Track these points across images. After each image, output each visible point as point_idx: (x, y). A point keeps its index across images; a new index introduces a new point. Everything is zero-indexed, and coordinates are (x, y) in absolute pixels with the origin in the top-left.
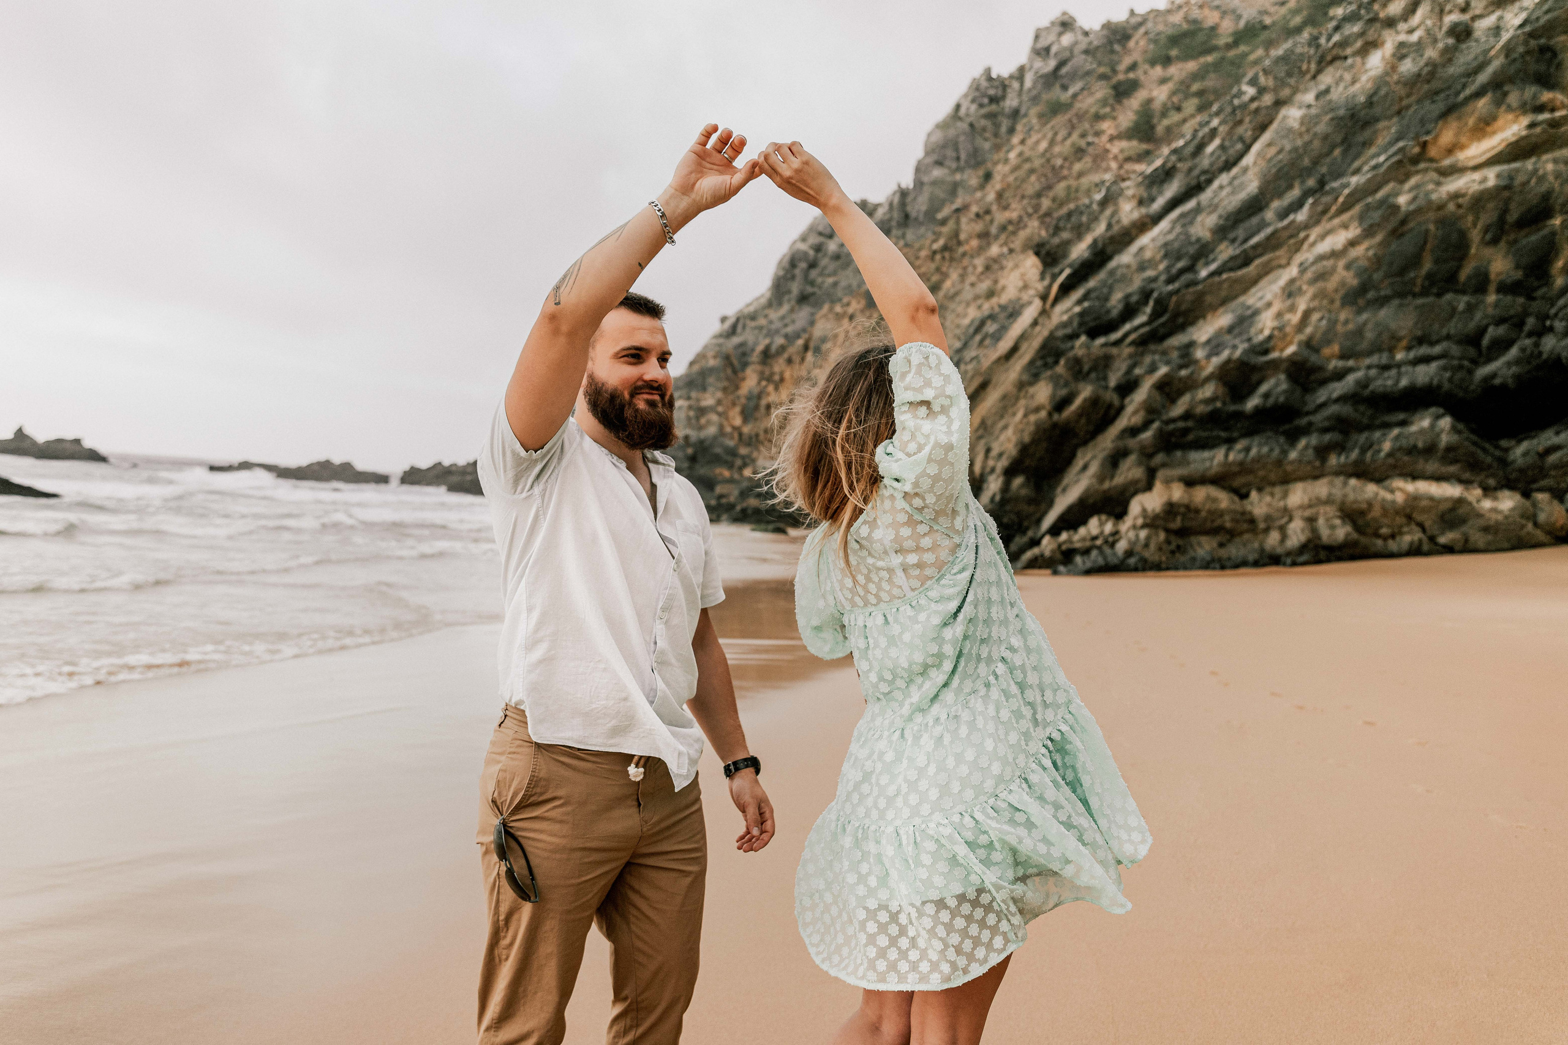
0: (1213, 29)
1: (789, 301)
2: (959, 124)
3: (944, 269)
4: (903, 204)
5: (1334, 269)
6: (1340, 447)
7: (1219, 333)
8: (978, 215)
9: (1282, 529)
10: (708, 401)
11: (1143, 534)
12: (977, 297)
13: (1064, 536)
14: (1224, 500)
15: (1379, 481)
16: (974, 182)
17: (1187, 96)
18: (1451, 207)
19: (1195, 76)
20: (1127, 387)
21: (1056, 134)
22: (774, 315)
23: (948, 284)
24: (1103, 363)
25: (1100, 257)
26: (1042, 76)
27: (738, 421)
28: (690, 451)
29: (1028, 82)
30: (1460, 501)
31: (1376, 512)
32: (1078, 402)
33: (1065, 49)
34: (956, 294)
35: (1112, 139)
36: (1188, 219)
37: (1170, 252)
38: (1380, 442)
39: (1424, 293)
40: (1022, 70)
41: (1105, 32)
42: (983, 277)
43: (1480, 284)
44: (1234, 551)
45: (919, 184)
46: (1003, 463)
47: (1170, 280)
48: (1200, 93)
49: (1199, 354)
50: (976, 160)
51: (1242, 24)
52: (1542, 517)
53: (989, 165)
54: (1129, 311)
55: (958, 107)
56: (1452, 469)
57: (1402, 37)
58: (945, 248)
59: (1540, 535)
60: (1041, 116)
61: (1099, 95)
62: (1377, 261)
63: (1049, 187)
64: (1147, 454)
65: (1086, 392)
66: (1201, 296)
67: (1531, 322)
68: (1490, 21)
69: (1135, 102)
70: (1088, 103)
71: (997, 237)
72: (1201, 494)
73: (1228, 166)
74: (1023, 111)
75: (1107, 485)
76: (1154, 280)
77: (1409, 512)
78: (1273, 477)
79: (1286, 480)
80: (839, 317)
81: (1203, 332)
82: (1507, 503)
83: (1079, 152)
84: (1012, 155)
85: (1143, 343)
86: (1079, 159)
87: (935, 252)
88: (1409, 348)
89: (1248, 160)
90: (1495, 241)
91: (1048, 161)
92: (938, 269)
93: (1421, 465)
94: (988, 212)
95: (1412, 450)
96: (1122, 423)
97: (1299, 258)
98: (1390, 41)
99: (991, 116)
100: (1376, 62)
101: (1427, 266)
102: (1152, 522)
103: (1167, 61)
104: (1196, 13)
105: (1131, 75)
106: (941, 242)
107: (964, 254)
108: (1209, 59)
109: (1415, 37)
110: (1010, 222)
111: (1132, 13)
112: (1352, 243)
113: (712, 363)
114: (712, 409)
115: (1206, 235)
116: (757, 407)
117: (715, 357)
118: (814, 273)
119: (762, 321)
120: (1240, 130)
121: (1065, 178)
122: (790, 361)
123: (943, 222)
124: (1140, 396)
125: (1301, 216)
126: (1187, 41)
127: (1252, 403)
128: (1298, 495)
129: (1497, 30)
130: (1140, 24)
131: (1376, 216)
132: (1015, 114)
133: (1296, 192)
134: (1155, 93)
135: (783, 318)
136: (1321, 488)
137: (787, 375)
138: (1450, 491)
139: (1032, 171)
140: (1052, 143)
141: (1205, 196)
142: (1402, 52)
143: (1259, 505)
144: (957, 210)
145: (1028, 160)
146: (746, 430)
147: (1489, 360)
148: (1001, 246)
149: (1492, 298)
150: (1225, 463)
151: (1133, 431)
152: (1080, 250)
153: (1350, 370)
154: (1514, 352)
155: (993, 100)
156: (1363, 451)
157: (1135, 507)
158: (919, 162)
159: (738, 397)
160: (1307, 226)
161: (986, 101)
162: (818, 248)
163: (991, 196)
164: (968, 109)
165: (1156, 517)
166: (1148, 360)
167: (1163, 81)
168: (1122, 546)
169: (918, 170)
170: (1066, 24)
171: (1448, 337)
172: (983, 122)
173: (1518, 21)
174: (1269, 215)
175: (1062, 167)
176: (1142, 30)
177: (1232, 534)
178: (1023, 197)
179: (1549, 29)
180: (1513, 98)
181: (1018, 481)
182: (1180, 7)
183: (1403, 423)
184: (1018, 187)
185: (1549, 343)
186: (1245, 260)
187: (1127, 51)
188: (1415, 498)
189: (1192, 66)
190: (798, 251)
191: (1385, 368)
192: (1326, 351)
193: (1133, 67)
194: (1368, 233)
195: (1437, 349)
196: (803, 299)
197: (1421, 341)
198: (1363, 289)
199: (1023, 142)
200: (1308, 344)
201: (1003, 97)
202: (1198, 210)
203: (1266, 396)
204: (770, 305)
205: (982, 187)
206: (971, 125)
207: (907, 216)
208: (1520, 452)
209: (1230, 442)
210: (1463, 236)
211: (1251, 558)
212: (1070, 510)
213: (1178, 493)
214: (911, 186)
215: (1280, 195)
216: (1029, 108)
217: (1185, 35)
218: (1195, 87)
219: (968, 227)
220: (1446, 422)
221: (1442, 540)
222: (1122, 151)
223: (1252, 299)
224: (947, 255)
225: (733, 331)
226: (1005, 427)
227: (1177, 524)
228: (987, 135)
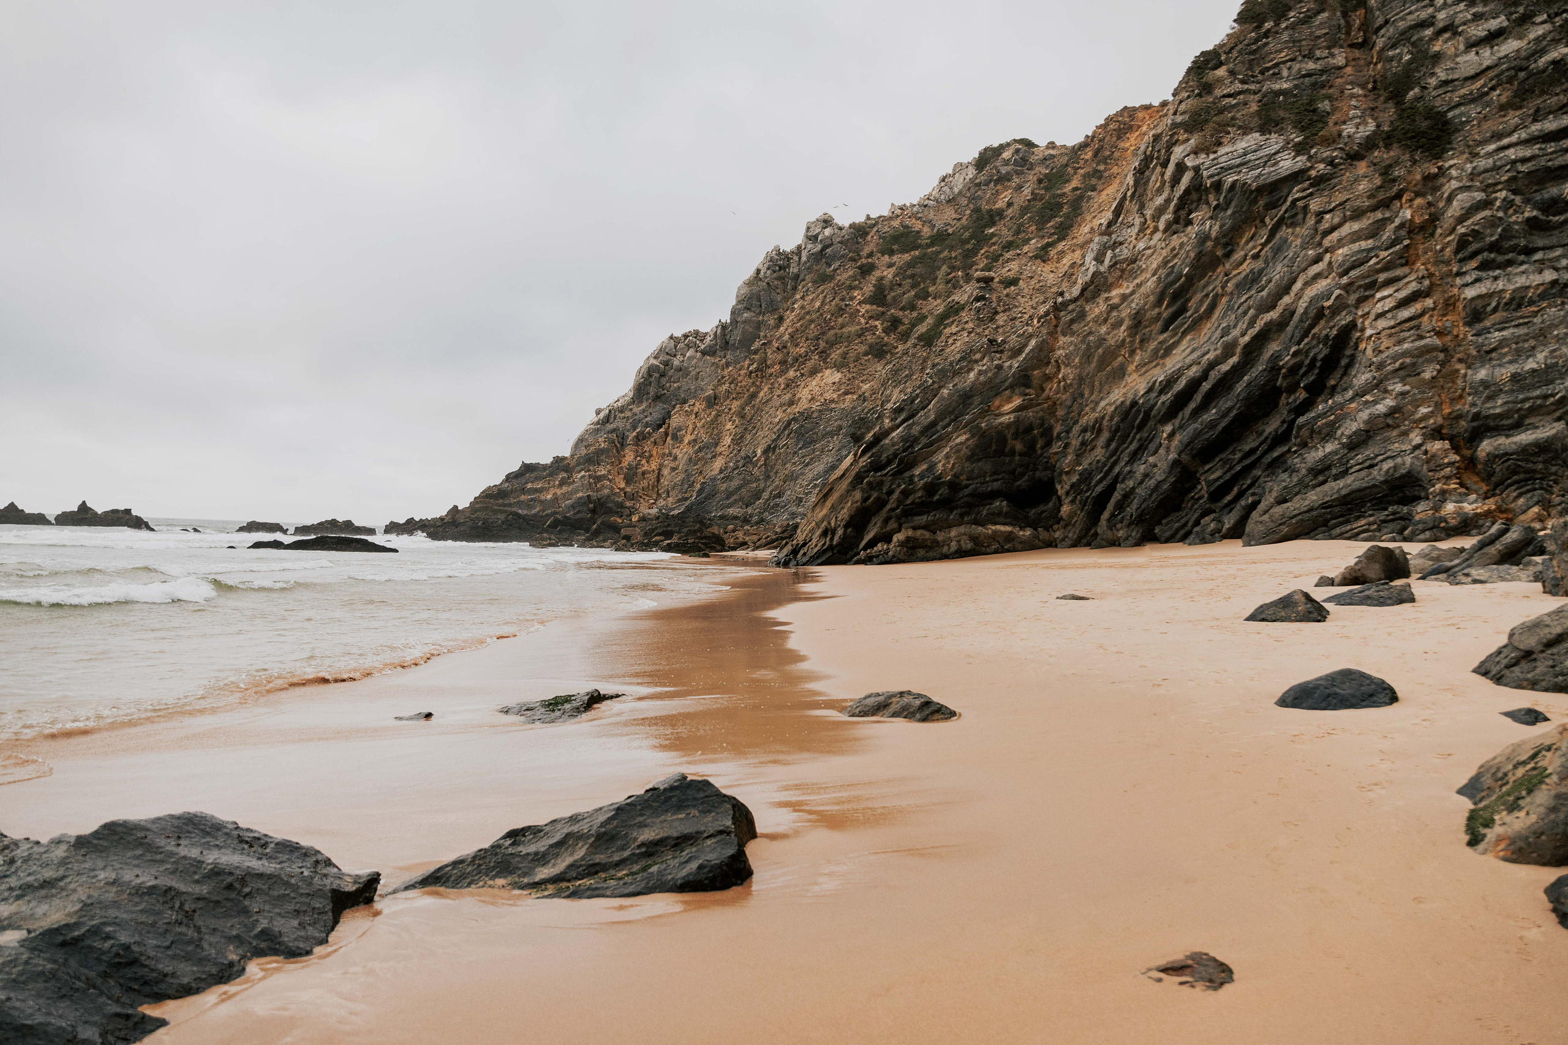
0: (918, 232)
1: (647, 400)
2: (759, 283)
3: (758, 383)
4: (724, 335)
5: (961, 450)
6: (968, 514)
7: (922, 471)
8: (778, 348)
9: (949, 545)
10: (602, 471)
11: (898, 549)
12: (782, 405)
13: (869, 551)
14: (927, 535)
15: (982, 526)
16: (772, 322)
17: (904, 278)
18: (1000, 427)
19: (910, 265)
20: (890, 492)
21: (825, 297)
22: (637, 410)
23: (762, 394)
24: (881, 484)
25: (877, 439)
26: (812, 254)
27: (623, 485)
28: (591, 506)
29: (804, 259)
30: (1011, 532)
31: (982, 538)
32: (872, 499)
33: (827, 238)
34: (767, 401)
35: (860, 303)
36: (910, 427)
37: (904, 439)
38: (982, 511)
39: (993, 457)
40: (799, 247)
41: (852, 230)
42: (785, 391)
43: (1013, 453)
44: (931, 554)
45: (734, 321)
46: (844, 523)
47: (904, 451)
48: (913, 276)
49: (916, 479)
50: (773, 308)
51: (936, 230)
52: (1041, 537)
53: (781, 310)
54: (889, 462)
55: (758, 271)
56: (1008, 520)
57: (980, 368)
58: (757, 370)
59: (1041, 544)
60: (814, 282)
61: (850, 273)
62: (977, 446)
63: (823, 333)
64: (898, 518)
65: (875, 495)
66: (915, 457)
67: (1031, 465)
68: (1007, 364)
69: (873, 278)
70: (843, 276)
71: (792, 366)
72: (919, 532)
73: (923, 408)
74: (801, 277)
75: (884, 531)
76: (898, 449)
77: (994, 536)
78: (944, 525)
79: (950, 526)
80: (688, 414)
81: (917, 472)
82: (1028, 532)
83: (841, 311)
84: (796, 306)
85: (894, 475)
86: (841, 316)
87: (751, 372)
88: (991, 476)
89: (931, 406)
90: (1016, 439)
91: (822, 315)
92: (753, 383)
93: (997, 519)
94: (785, 347)
95: (993, 514)
96: (888, 507)
97: (951, 444)
98: (977, 368)
99: (779, 278)
100: (972, 375)
101: (994, 448)
102: (902, 544)
103: (891, 253)
104: (907, 222)
105: (870, 260)
106: (755, 366)
107: (771, 375)
108: (917, 253)
109: (985, 367)
110: (800, 356)
111: (868, 217)
112: (967, 440)
113: (603, 445)
114: (604, 477)
115: (917, 434)
116: (636, 474)
117: (605, 441)
118: (664, 380)
119: (628, 414)
120: (927, 395)
121: (832, 328)
122: (655, 443)
123: (756, 352)
124: (895, 496)
125: (950, 429)
126: (903, 239)
127: (936, 497)
128: (954, 533)
129: (1010, 367)
130: (874, 225)
131: (975, 431)
132: (796, 277)
133: (947, 420)
134: (885, 273)
135: (644, 411)
136: (962, 529)
137: (654, 453)
138: (1008, 528)
139: (812, 321)
140: (823, 303)
141: (916, 419)
142: (980, 373)
143: (940, 536)
144: (764, 344)
145: (808, 313)
146: (628, 490)
147: (1019, 480)
148: (796, 371)
149: (1017, 458)
150: (927, 521)
151: (893, 510)
152: (869, 437)
153: (970, 485)
154: (1026, 477)
155: (781, 268)
156: (977, 515)
157: (895, 539)
158: (733, 307)
159: (622, 468)
160: (952, 433)
161: (777, 268)
162: (666, 363)
163: (786, 337)
164: (765, 273)
165: (903, 542)
166: (897, 482)
167: (890, 266)
168: (891, 553)
169: (733, 313)
170: (827, 222)
171: (1004, 472)
172: (776, 282)
173: (1016, 365)
174: (939, 428)
175: (830, 319)
176: (875, 229)
177: (931, 548)
178: (807, 339)
179: (1026, 369)
180: (1017, 391)
181: (850, 529)
182: (898, 216)
183: (991, 504)
184: (804, 331)
185: (1038, 474)
186: (931, 444)
187: (866, 243)
188: (995, 532)
189: (907, 257)
190: (652, 365)
191: (983, 483)
192: (961, 478)
193: (870, 255)
194: (973, 436)
195: (1000, 476)
196: (658, 398)
197: (995, 473)
198: (973, 455)
199: (803, 298)
200: (955, 476)
201: (789, 266)
202: (913, 424)
203: (941, 495)
204: (633, 401)
205: (778, 327)
206: (768, 284)
207: (727, 343)
208: (1032, 512)
209: (929, 512)
210: (1005, 437)
211: (938, 556)
212: (870, 540)
213: (910, 533)
214: (729, 321)
215: (942, 420)
216: (805, 275)
217: (902, 235)
218: (909, 272)
219: (772, 356)
220: (1005, 503)
221: (1006, 547)
222: (867, 312)
223: (933, 459)
224: (759, 374)
225: (607, 420)
226: (843, 508)
227: (910, 545)
228: (778, 291)
